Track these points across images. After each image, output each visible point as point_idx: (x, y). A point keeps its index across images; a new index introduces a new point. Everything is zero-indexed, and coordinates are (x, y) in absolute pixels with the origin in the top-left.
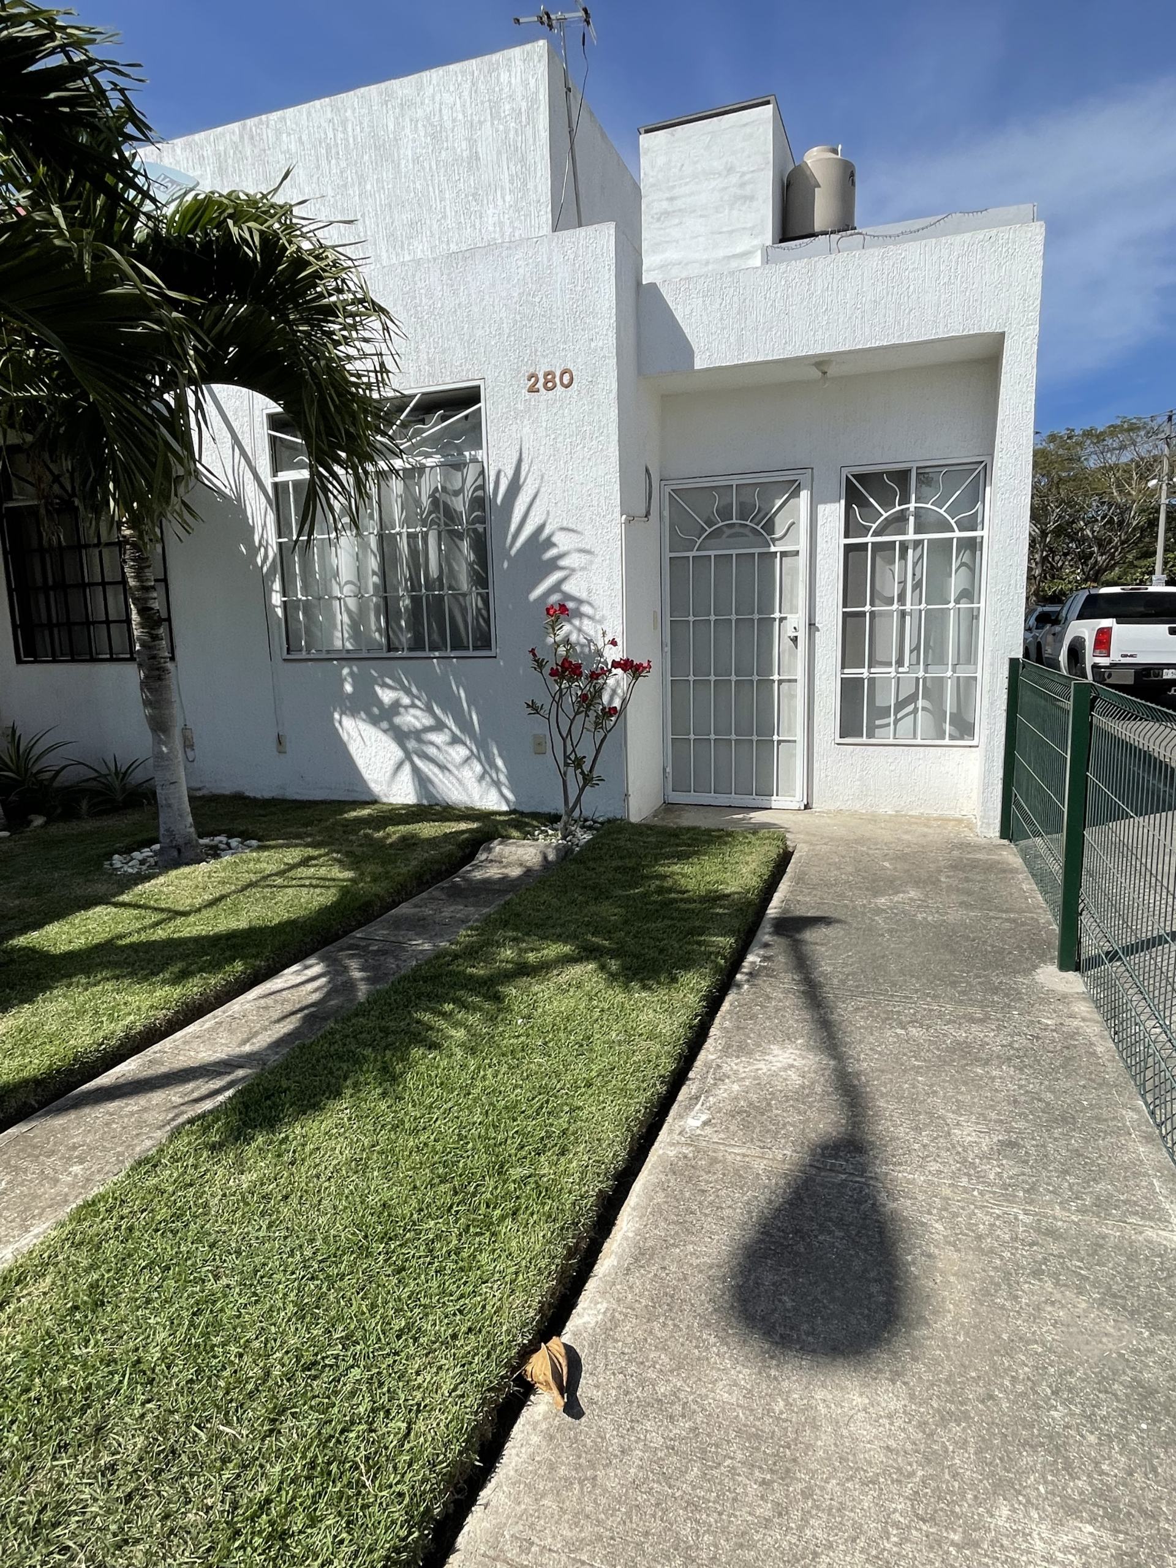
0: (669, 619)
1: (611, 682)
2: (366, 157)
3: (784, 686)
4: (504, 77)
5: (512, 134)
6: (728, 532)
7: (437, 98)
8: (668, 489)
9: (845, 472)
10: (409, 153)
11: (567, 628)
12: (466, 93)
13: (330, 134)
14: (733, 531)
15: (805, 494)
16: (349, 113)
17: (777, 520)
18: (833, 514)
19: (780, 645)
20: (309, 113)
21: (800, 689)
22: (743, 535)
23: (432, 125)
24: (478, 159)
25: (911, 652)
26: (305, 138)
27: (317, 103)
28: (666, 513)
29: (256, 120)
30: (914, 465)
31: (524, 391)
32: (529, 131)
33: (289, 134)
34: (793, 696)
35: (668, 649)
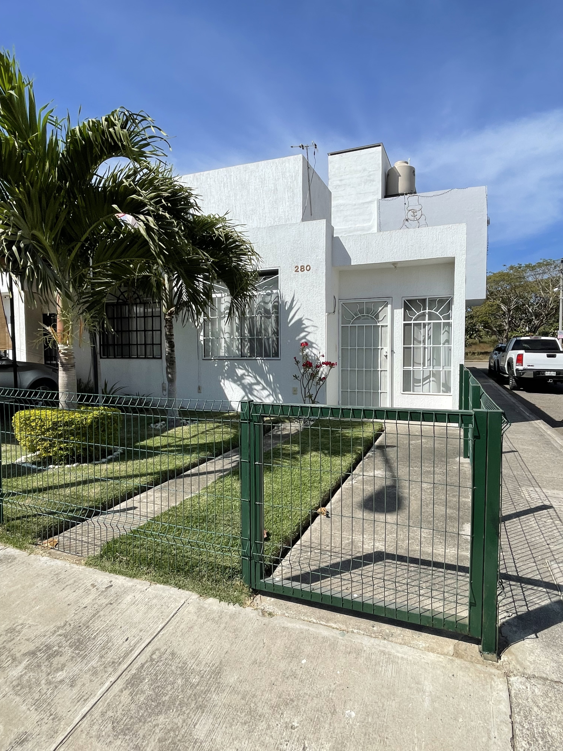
0: (341, 348)
1: (321, 369)
2: (238, 187)
3: (383, 372)
4: (287, 165)
5: (289, 183)
6: (362, 318)
7: (264, 170)
8: (341, 303)
9: (404, 299)
10: (253, 187)
11: (307, 350)
12: (274, 169)
13: (225, 180)
14: (364, 318)
15: (389, 306)
16: (232, 173)
17: (380, 314)
18: (399, 313)
19: (381, 358)
20: (218, 173)
21: (388, 374)
22: (368, 319)
23: (262, 179)
24: (277, 190)
25: (428, 361)
26: (216, 180)
27: (221, 169)
28: (340, 311)
29: (199, 173)
30: (427, 297)
31: (294, 272)
32: (295, 182)
33: (210, 179)
34: (386, 376)
35: (340, 358)
